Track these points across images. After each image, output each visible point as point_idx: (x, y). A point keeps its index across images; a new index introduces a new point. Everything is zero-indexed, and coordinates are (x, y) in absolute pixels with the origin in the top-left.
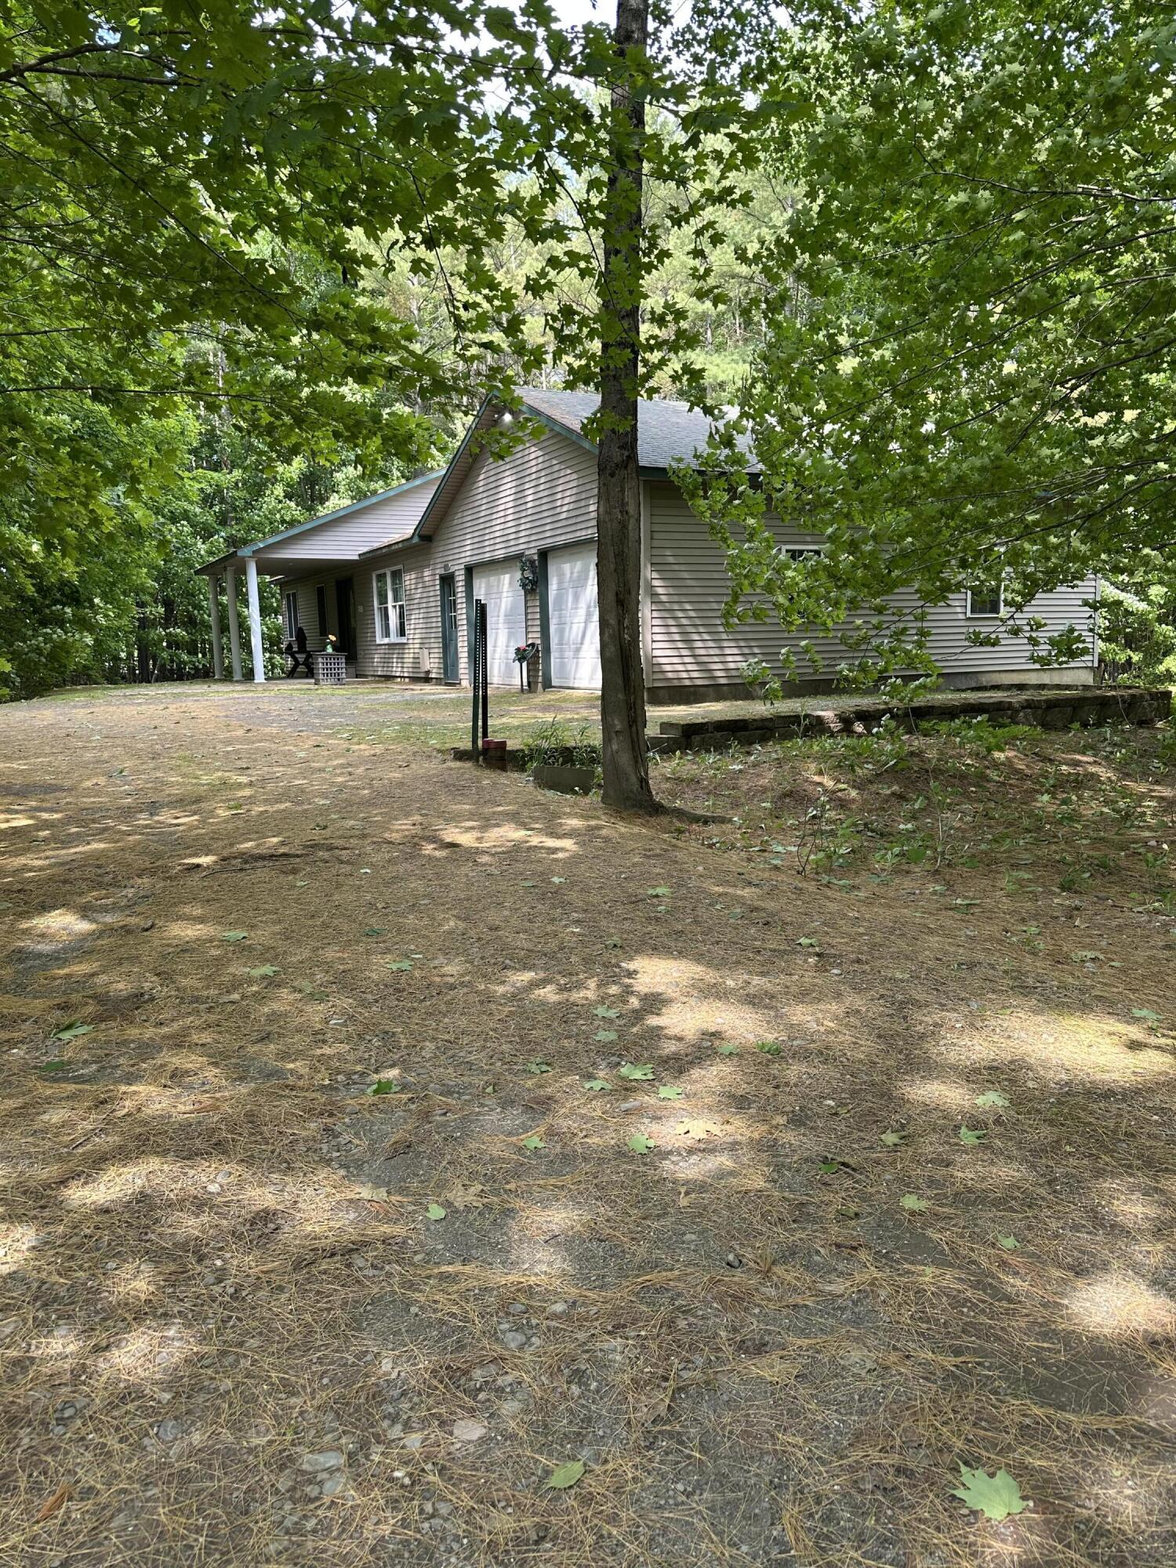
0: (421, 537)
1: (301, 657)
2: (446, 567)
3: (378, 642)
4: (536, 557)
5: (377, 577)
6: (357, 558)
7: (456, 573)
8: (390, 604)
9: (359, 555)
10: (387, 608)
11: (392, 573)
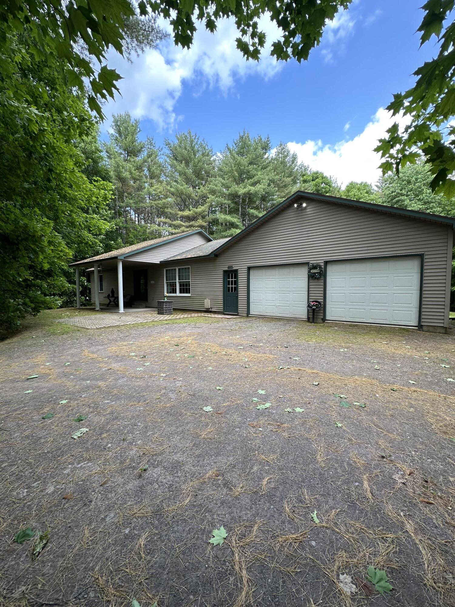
0: (214, 254)
2: (230, 267)
4: (322, 264)
5: (166, 270)
6: (159, 263)
7: (239, 270)
8: (177, 280)
9: (160, 262)
10: (176, 282)
11: (179, 269)
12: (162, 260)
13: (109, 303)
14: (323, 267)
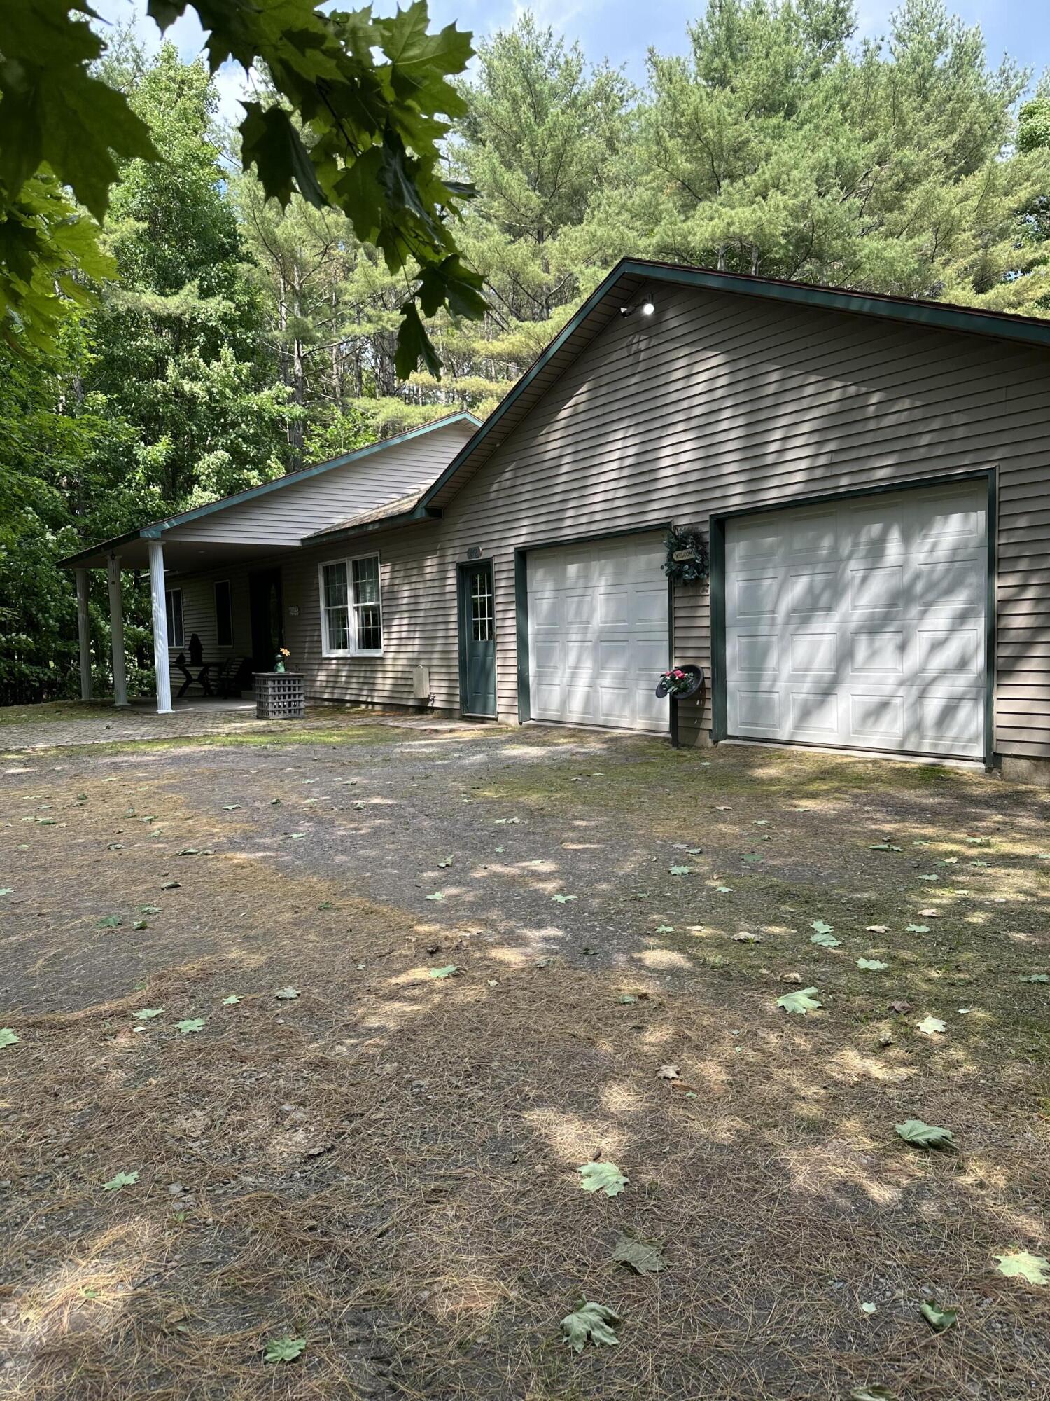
0: (427, 509)
1: (195, 672)
2: (473, 551)
3: (325, 655)
4: (706, 528)
5: (326, 569)
6: (298, 544)
7: (496, 560)
8: (351, 605)
9: (302, 540)
10: (346, 609)
11: (355, 564)
12: (310, 533)
13: (186, 685)
14: (707, 538)
